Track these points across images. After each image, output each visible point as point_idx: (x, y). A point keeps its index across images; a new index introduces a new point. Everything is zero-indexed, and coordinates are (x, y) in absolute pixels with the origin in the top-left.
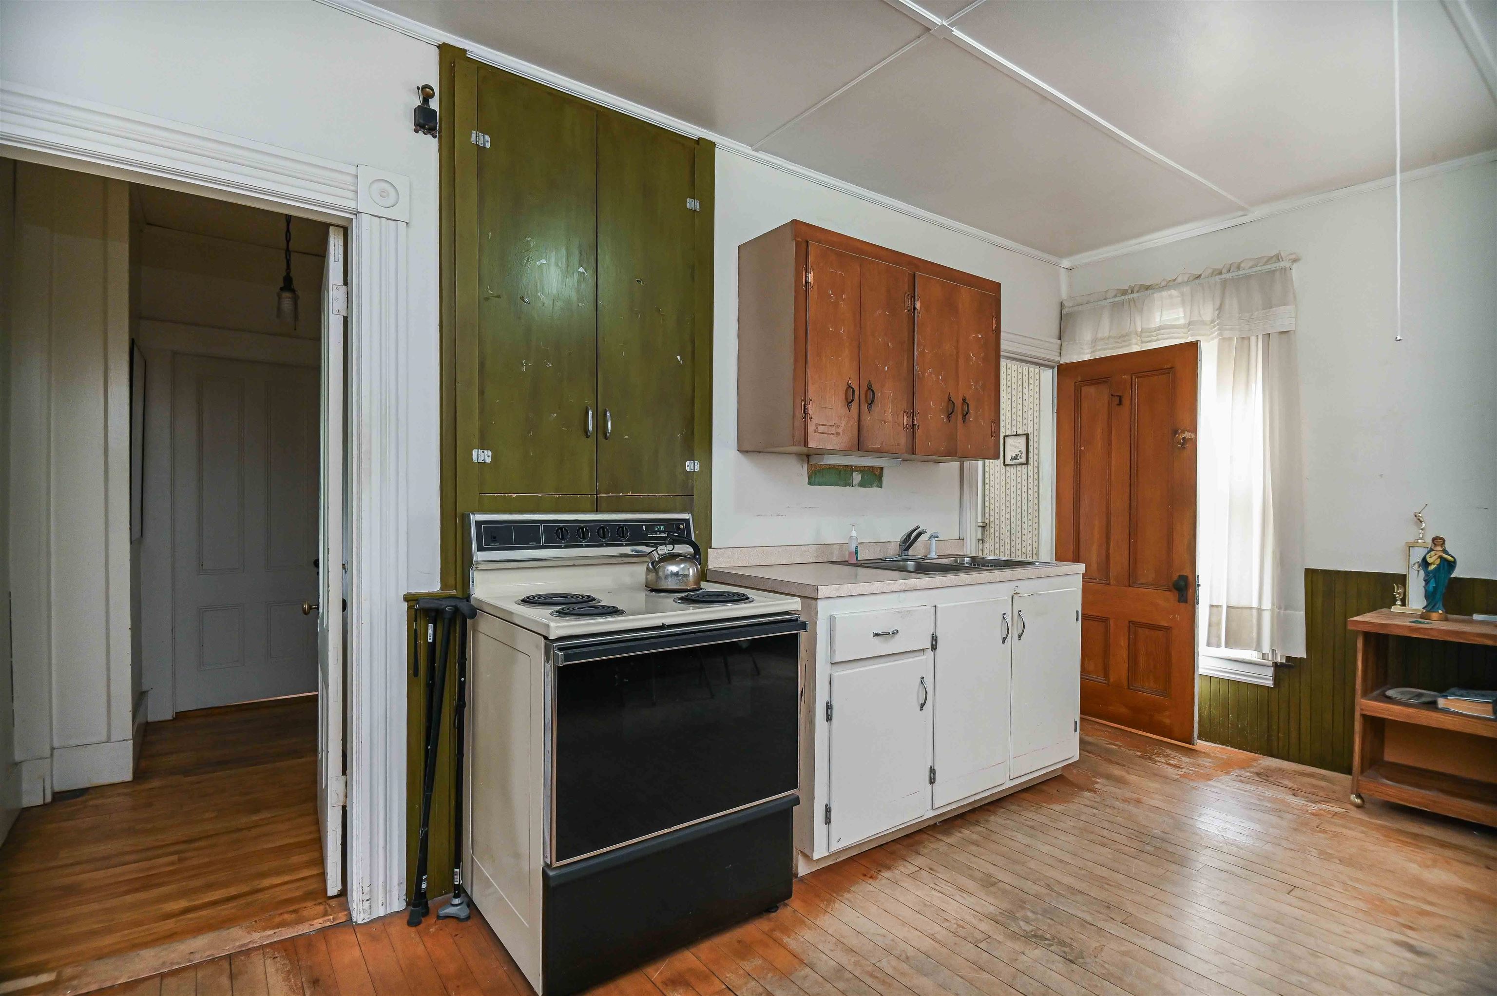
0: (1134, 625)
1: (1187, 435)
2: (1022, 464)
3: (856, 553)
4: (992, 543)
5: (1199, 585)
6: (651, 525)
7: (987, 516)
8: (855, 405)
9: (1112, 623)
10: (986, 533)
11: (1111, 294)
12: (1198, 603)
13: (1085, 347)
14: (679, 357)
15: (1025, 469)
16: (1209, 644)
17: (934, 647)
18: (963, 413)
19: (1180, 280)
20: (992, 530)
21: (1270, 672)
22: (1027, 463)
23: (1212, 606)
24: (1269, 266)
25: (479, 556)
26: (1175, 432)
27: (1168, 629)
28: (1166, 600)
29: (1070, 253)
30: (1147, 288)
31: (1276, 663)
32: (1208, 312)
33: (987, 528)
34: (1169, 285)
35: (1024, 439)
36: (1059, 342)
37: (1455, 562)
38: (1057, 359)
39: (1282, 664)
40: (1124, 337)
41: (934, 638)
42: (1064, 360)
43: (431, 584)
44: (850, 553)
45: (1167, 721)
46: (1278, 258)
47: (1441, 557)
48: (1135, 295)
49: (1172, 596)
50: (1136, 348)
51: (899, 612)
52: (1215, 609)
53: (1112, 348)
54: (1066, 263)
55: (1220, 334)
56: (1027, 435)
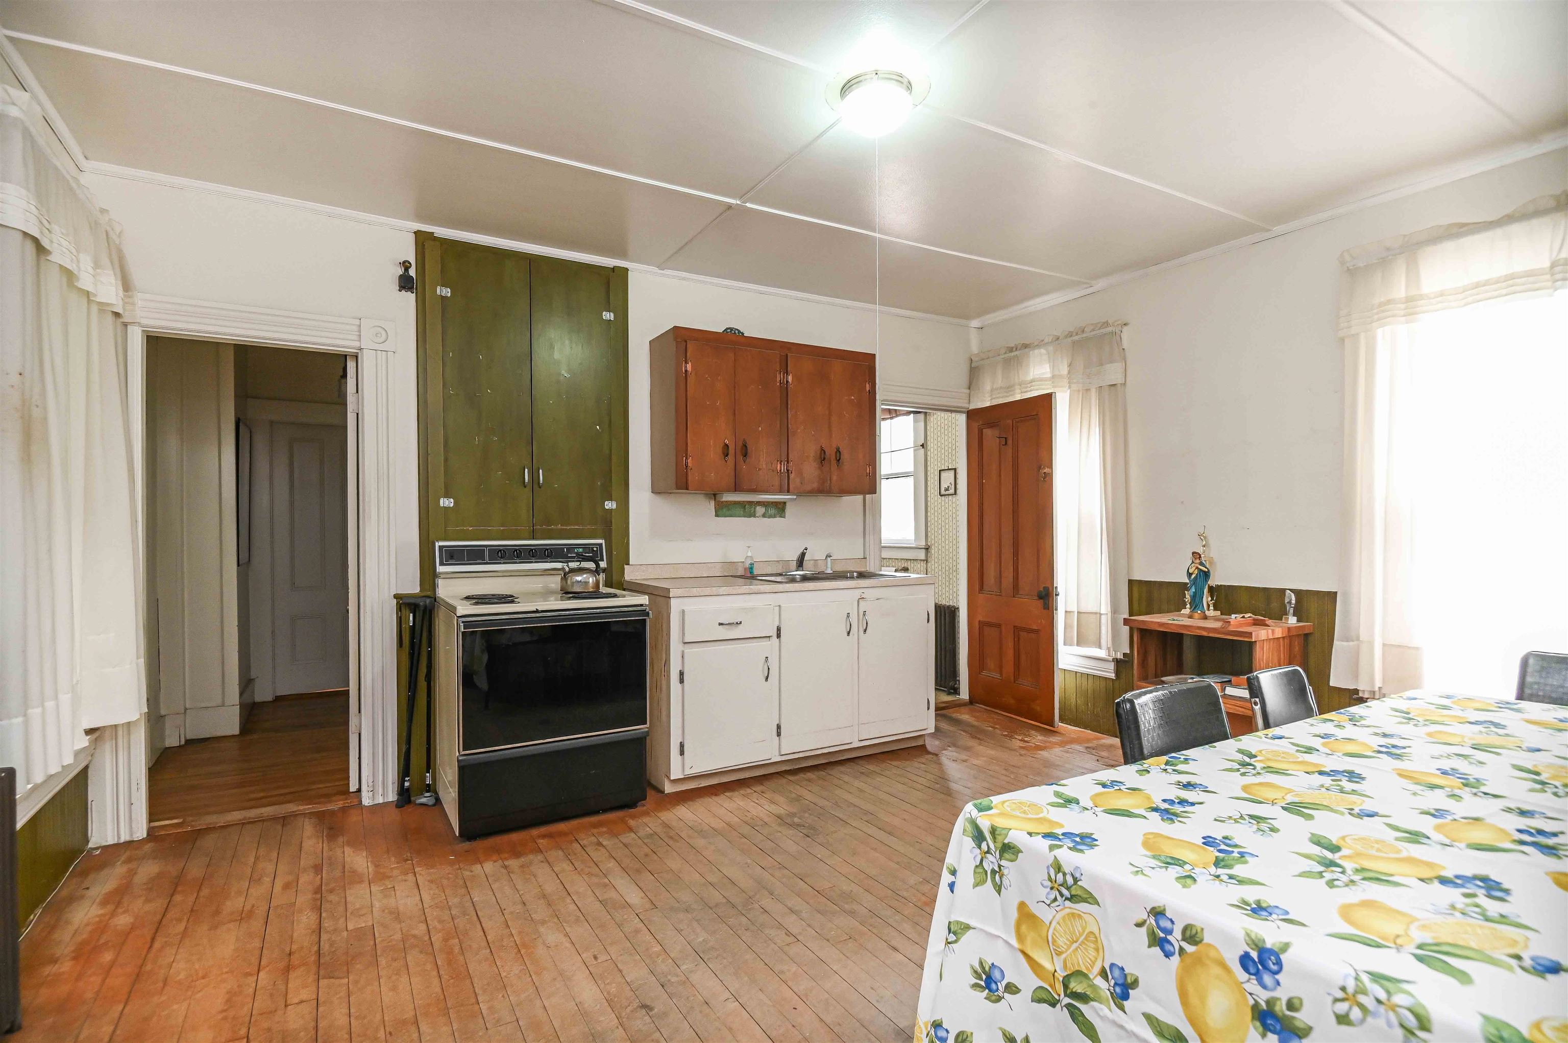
0: (1017, 630)
1: (1046, 470)
2: (952, 495)
3: (751, 568)
4: (933, 563)
5: (1057, 595)
6: (571, 548)
7: (929, 540)
8: (731, 458)
9: (1003, 628)
10: (929, 554)
11: (1003, 351)
12: (1056, 610)
13: (987, 395)
14: (598, 427)
15: (954, 498)
16: (1065, 644)
17: (779, 636)
18: (836, 458)
19: (1046, 341)
20: (933, 552)
21: (1112, 666)
22: (955, 493)
23: (1066, 612)
24: (1101, 331)
25: (440, 569)
26: (1040, 468)
27: (1036, 631)
28: (1035, 606)
29: (979, 315)
30: (1026, 346)
31: (1117, 659)
32: (1064, 370)
33: (930, 550)
34: (1040, 344)
35: (952, 472)
36: (968, 391)
37: (1209, 571)
38: (967, 406)
39: (1121, 659)
40: (1010, 388)
41: (779, 629)
42: (972, 406)
43: (412, 587)
44: (745, 569)
45: (1038, 708)
46: (1106, 324)
47: (1197, 568)
48: (1017, 353)
49: (1040, 603)
50: (1018, 397)
51: (742, 609)
52: (1068, 614)
53: (1002, 397)
54: (975, 323)
55: (1070, 387)
56: (955, 470)
